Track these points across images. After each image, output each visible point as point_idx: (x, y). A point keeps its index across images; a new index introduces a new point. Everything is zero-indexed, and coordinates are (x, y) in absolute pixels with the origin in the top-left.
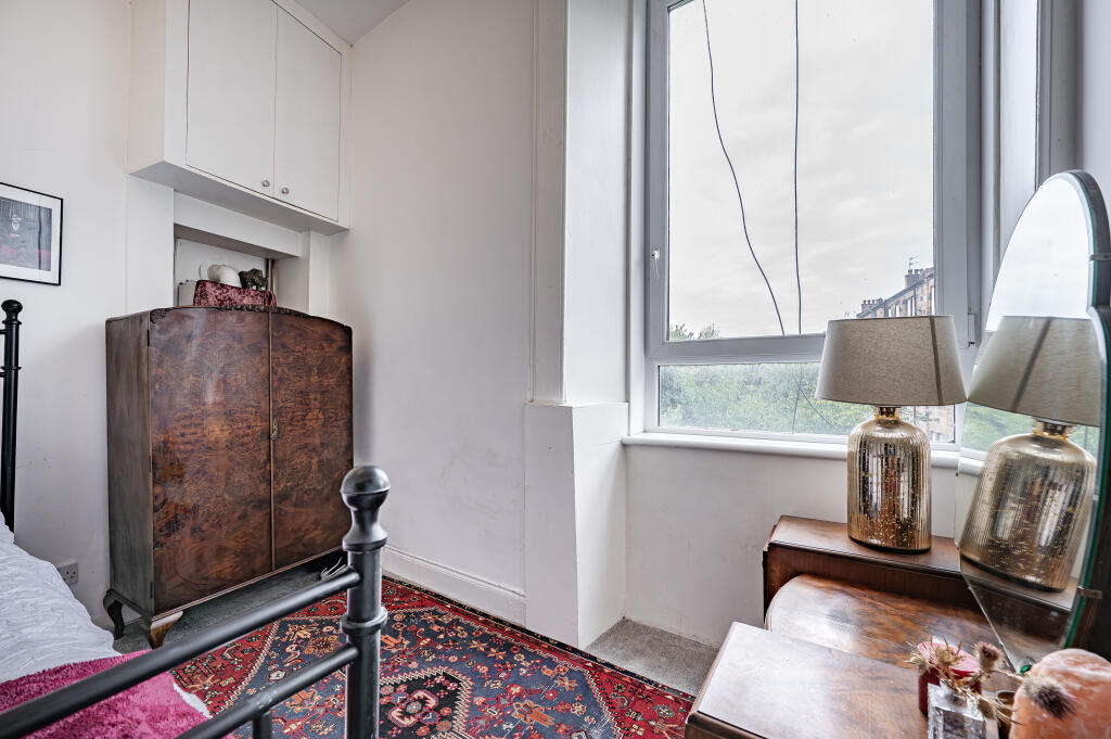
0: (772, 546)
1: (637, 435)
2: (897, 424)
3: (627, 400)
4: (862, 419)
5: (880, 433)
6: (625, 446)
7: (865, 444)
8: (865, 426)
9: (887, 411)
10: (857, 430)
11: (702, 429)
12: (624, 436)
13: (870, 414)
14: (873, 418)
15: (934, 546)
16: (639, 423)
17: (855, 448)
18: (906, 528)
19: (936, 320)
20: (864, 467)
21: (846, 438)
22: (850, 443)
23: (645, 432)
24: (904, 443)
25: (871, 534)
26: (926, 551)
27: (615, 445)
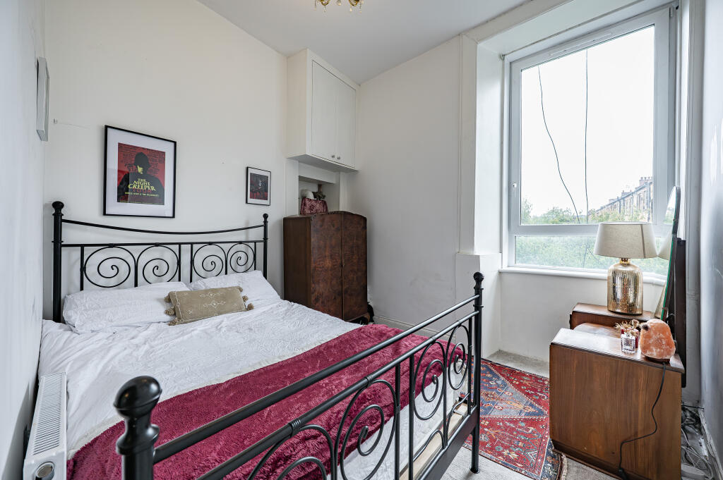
0: (574, 312)
1: (505, 268)
2: (629, 265)
3: (501, 252)
4: (614, 263)
5: (621, 268)
6: (500, 273)
7: (615, 273)
8: (615, 266)
9: (624, 260)
10: (612, 267)
11: (538, 266)
12: (499, 268)
13: (618, 261)
14: (619, 263)
15: (644, 314)
16: (506, 262)
17: (611, 274)
18: (632, 306)
19: (644, 226)
20: (614, 282)
21: (607, 271)
22: (609, 272)
23: (508, 267)
24: (631, 273)
25: (616, 308)
26: (641, 315)
27: (496, 273)
